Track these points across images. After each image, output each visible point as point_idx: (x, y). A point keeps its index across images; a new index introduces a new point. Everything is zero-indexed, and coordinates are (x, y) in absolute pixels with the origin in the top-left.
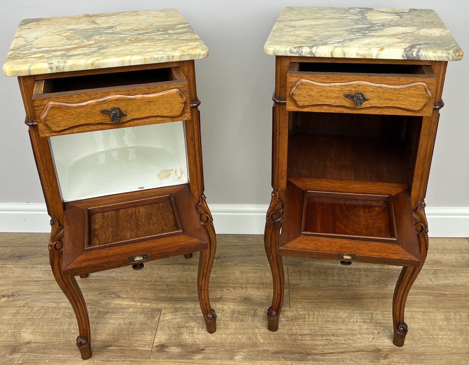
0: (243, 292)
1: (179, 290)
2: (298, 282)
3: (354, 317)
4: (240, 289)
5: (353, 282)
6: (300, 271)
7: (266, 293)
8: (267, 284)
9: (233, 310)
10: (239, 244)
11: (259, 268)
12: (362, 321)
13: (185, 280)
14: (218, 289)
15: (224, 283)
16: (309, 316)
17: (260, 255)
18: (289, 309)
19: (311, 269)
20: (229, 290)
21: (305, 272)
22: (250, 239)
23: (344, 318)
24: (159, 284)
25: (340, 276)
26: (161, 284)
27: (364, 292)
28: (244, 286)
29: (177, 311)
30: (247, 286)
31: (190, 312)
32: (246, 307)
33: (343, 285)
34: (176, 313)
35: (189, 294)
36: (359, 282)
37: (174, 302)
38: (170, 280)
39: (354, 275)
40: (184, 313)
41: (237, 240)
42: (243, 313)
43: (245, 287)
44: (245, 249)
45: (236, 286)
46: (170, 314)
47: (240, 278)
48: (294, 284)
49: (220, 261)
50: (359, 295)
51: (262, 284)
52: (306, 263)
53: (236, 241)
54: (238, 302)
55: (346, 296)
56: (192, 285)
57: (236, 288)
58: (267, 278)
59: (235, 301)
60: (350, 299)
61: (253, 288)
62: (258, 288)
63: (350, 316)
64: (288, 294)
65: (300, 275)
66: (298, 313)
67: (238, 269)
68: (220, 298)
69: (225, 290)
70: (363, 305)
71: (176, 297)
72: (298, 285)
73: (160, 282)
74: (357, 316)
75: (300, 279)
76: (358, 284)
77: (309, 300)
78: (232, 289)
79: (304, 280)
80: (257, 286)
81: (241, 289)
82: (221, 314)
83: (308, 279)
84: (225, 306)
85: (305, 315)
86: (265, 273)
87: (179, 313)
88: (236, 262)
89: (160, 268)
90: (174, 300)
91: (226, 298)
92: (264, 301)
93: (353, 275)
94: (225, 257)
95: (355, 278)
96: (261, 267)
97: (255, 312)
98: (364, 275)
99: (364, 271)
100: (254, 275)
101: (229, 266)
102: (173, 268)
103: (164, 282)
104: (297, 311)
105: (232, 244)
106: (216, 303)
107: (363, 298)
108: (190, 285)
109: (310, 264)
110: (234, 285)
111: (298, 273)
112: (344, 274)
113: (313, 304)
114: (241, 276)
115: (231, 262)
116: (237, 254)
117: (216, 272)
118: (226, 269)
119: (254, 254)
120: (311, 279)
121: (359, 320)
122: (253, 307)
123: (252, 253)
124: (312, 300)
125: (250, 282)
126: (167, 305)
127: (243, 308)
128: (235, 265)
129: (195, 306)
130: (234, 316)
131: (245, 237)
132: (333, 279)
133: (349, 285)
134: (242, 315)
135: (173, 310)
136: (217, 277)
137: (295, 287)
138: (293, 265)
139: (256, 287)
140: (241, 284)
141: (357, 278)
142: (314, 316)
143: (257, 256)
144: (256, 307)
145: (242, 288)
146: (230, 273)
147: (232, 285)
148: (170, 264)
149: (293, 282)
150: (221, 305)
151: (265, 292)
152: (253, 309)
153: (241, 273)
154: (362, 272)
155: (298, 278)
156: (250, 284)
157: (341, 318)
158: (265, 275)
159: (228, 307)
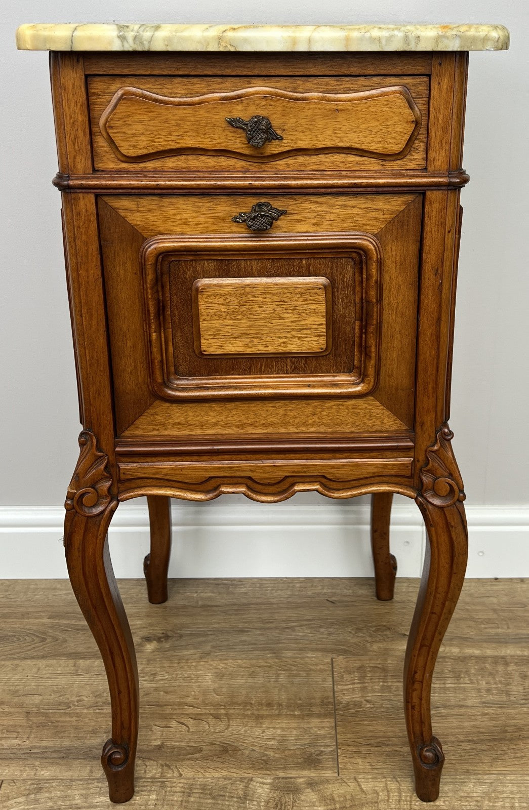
0: (218, 729)
1: (56, 727)
2: (357, 697)
3: (505, 795)
4: (212, 720)
5: (492, 694)
6: (361, 669)
7: (279, 731)
8: (280, 705)
9: (190, 782)
10: (218, 604)
11: (262, 663)
12: (525, 805)
13: (74, 699)
14: (157, 723)
15: (174, 704)
16: (388, 796)
17: (265, 629)
18: (336, 775)
19: (390, 661)
20: (183, 724)
21: (376, 669)
22: (244, 590)
23: (479, 799)
24: (7, 710)
25: (458, 677)
26: (12, 710)
27: (522, 722)
28: (223, 712)
29: (41, 788)
30: (231, 712)
31: (76, 792)
32: (225, 773)
33: (469, 703)
34: (38, 796)
35: (79, 738)
36: (507, 693)
37: (37, 763)
38: (37, 699)
39: (493, 674)
40: (59, 794)
41: (213, 592)
42: (216, 792)
43: (226, 715)
44: (230, 615)
45: (204, 711)
46: (22, 799)
47: (214, 690)
48: (348, 704)
49: (167, 645)
50: (510, 729)
51: (269, 705)
52: (375, 647)
53: (212, 595)
54: (205, 758)
55: (479, 732)
56: (91, 711)
57: (202, 717)
58: (280, 690)
59: (198, 755)
60: (490, 741)
61: (245, 716)
62: (259, 718)
63: (494, 791)
64: (334, 732)
65: (362, 679)
66: (360, 785)
67: (211, 665)
68: (159, 747)
69: (174, 723)
70: (522, 757)
71: (46, 747)
72: (358, 705)
73: (10, 706)
74: (512, 793)
75: (363, 689)
76: (504, 698)
77: (388, 749)
78: (190, 722)
79: (373, 691)
80: (256, 712)
81: (214, 720)
82: (158, 795)
83: (383, 690)
84: (170, 771)
85: (377, 793)
86: (278, 675)
87: (47, 795)
88: (208, 648)
89: (17, 666)
90: (38, 756)
91: (173, 747)
92: (271, 754)
93: (491, 674)
94: (181, 636)
95: (496, 683)
96: (268, 659)
97: (246, 787)
98: (517, 673)
99: (516, 664)
100: (251, 681)
101: (188, 660)
102: (50, 666)
103: (21, 705)
104: (357, 781)
105: (200, 603)
106: (148, 763)
107: (519, 738)
108: (85, 711)
109: (386, 649)
110: (197, 711)
111: (356, 674)
112: (467, 673)
113: (397, 758)
114: (216, 685)
115: (196, 648)
116: (211, 626)
117: (155, 674)
118: (182, 667)
119: (251, 626)
120: (389, 687)
121: (517, 805)
122: (242, 773)
123: (246, 625)
124: (395, 748)
125: (239, 700)
126: (17, 773)
127: (217, 775)
128: (205, 655)
129: (91, 772)
130: (192, 799)
131: (232, 585)
132: (442, 686)
133: (484, 703)
134: (213, 798)
135: (32, 787)
136: (156, 689)
137: (351, 711)
138: (345, 651)
139: (253, 714)
140: (217, 705)
141: (501, 682)
142: (400, 793)
143: (259, 632)
144: (250, 771)
145: (217, 717)
146: (188, 679)
147: (191, 711)
148: (44, 657)
149: (345, 698)
150: (159, 770)
151: (274, 728)
152: (242, 779)
153: (217, 676)
154: (511, 667)
155: (359, 686)
156: (240, 705)
157: (471, 797)
158: (276, 681)
159: (176, 774)
